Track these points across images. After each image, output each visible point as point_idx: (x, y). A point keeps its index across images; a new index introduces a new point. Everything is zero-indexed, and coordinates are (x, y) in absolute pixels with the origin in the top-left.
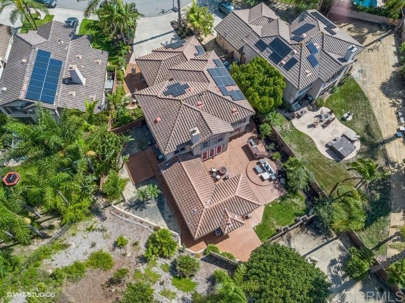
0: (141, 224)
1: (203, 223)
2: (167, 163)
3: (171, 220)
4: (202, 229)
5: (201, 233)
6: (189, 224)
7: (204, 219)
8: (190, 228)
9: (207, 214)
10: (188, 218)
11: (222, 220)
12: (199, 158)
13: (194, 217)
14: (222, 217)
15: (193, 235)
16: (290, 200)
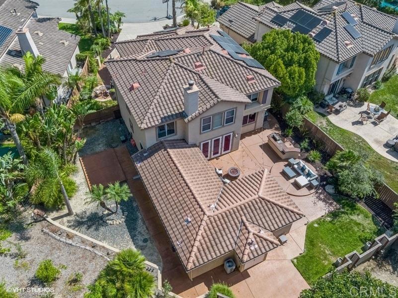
0: (92, 249)
1: (203, 241)
2: (145, 153)
3: (146, 246)
4: (202, 252)
5: (200, 260)
6: (177, 244)
7: (204, 234)
8: (179, 251)
9: (210, 226)
10: (177, 233)
11: (238, 237)
12: (196, 149)
13: (187, 231)
14: (237, 232)
15: (185, 263)
16: (347, 217)
